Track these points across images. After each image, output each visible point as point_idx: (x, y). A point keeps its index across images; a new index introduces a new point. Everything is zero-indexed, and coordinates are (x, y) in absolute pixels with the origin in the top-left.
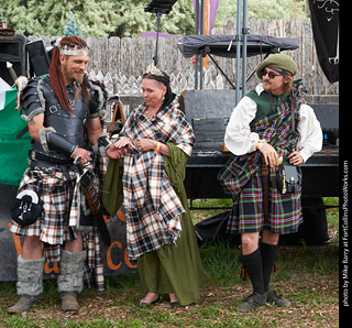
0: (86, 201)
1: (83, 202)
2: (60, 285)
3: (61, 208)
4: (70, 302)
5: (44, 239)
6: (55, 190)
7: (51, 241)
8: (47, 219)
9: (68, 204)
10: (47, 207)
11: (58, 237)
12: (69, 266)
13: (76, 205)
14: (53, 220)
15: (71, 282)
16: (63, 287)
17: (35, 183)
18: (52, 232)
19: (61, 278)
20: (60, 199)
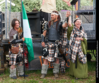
1: (59, 52)
3: (53, 53)
4: (56, 76)
5: (49, 60)
6: (52, 48)
7: (50, 61)
8: (50, 55)
9: (55, 52)
10: (50, 52)
11: (52, 60)
12: (56, 67)
13: (56, 52)
14: (51, 56)
15: (56, 71)
17: (47, 46)
18: (51, 58)
19: (54, 69)
20: (53, 51)
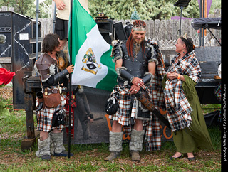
0: (142, 104)
1: (140, 106)
2: (130, 147)
3: (128, 107)
4: (136, 156)
5: (119, 122)
6: (126, 97)
7: (123, 123)
8: (121, 112)
9: (131, 105)
10: (121, 106)
11: (126, 122)
12: (135, 138)
13: (135, 106)
14: (124, 113)
15: (136, 146)
16: (132, 148)
17: (116, 93)
18: (123, 119)
19: (131, 143)
20: (128, 103)
